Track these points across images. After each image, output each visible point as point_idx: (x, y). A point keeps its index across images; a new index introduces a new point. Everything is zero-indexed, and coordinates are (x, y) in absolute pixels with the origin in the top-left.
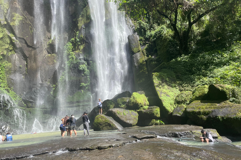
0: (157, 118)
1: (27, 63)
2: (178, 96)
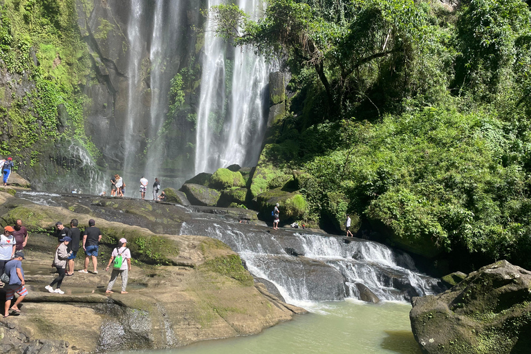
0: (239, 202)
1: (114, 100)
2: (273, 180)
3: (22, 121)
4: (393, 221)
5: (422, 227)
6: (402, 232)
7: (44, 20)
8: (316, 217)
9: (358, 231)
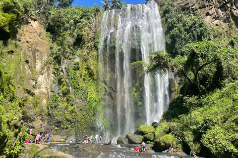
3: (82, 115)
4: (210, 145)
5: (223, 147)
6: (214, 151)
7: (89, 79)
8: (180, 146)
9: (200, 152)
